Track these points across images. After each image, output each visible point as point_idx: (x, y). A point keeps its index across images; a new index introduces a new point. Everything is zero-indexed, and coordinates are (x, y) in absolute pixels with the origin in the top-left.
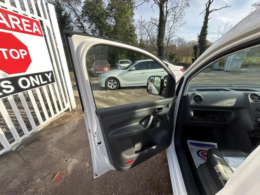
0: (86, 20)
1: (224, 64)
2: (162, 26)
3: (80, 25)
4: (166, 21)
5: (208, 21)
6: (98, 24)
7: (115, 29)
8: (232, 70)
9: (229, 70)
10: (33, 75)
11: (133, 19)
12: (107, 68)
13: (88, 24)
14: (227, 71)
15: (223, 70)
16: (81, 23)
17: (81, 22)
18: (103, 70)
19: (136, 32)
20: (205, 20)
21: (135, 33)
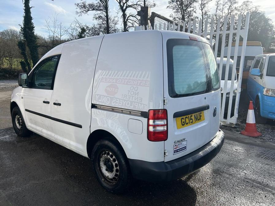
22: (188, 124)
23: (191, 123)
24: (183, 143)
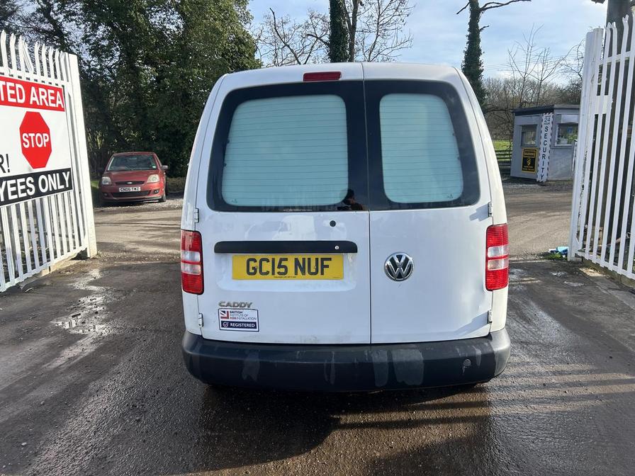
0: (74, 14)
1: (533, 161)
2: (339, 44)
3: (46, 26)
4: (353, 28)
5: (478, 36)
6: (116, 25)
7: (181, 46)
8: (555, 179)
9: (547, 181)
10: (51, 173)
11: (247, 13)
12: (157, 176)
13: (83, 26)
14: (541, 184)
15: (533, 181)
16: (54, 22)
17: (55, 18)
18: (143, 182)
19: (257, 56)
20: (470, 30)
21: (256, 58)
22: (267, 273)
23: (276, 275)
24: (245, 312)
